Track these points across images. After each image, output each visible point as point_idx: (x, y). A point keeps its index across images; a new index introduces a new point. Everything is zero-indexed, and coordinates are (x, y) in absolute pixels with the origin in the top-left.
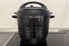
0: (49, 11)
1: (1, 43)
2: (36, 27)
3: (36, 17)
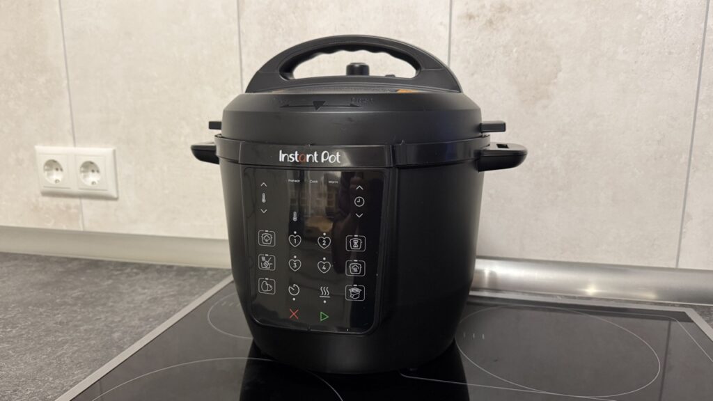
0: (476, 111)
1: (116, 335)
2: (324, 237)
3: (323, 160)
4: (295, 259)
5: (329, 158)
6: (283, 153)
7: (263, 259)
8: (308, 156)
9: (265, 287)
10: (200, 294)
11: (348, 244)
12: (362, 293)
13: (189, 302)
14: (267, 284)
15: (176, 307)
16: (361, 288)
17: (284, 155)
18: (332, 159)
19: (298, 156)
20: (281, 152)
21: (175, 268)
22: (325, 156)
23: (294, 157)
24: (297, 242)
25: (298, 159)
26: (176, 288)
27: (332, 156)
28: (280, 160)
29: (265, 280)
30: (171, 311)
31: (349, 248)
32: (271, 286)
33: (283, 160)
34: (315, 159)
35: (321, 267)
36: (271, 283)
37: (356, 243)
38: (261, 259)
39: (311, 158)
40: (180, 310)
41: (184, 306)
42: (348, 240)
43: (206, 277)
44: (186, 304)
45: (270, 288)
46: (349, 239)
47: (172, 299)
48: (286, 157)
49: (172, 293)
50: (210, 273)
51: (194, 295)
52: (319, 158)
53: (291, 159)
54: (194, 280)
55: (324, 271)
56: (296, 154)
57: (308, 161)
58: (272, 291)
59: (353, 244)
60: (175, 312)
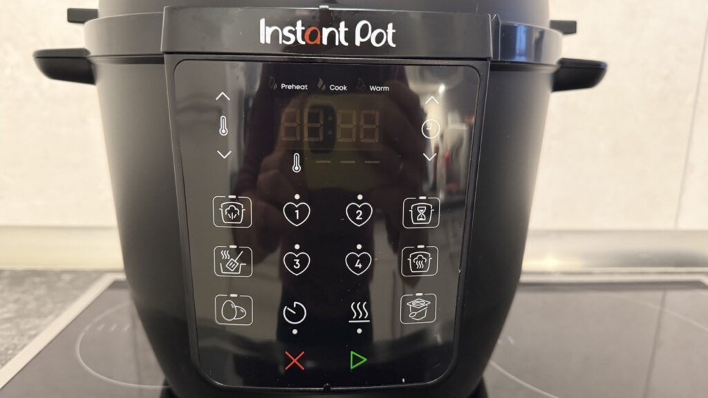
2: (359, 202)
3: (358, 40)
4: (297, 252)
5: (372, 36)
6: (268, 24)
7: (225, 255)
8: (326, 32)
9: (229, 312)
10: (56, 313)
11: (408, 214)
12: (431, 308)
13: (38, 331)
14: (234, 306)
15: (16, 341)
16: (431, 299)
17: (270, 30)
18: (379, 38)
19: (303, 32)
20: (262, 22)
21: (6, 274)
22: (364, 32)
23: (294, 33)
24: (302, 216)
25: (303, 39)
26: (12, 306)
27: (378, 31)
28: (262, 41)
29: (229, 298)
30: (8, 349)
31: (408, 223)
32: (243, 310)
33: (269, 41)
34: (341, 38)
35: (352, 265)
36: (245, 303)
37: (422, 212)
38: (219, 256)
39: (332, 36)
40: (24, 346)
41: (32, 337)
42: (408, 207)
43: (60, 284)
44: (33, 332)
45: (240, 314)
46: (409, 204)
47: (8, 325)
48: (275, 35)
49: (6, 316)
50: (67, 277)
51: (45, 316)
52: (350, 36)
53: (288, 39)
54: (42, 291)
55: (357, 270)
56: (299, 27)
57: (325, 42)
58: (247, 320)
59: (416, 213)
60: (16, 349)
